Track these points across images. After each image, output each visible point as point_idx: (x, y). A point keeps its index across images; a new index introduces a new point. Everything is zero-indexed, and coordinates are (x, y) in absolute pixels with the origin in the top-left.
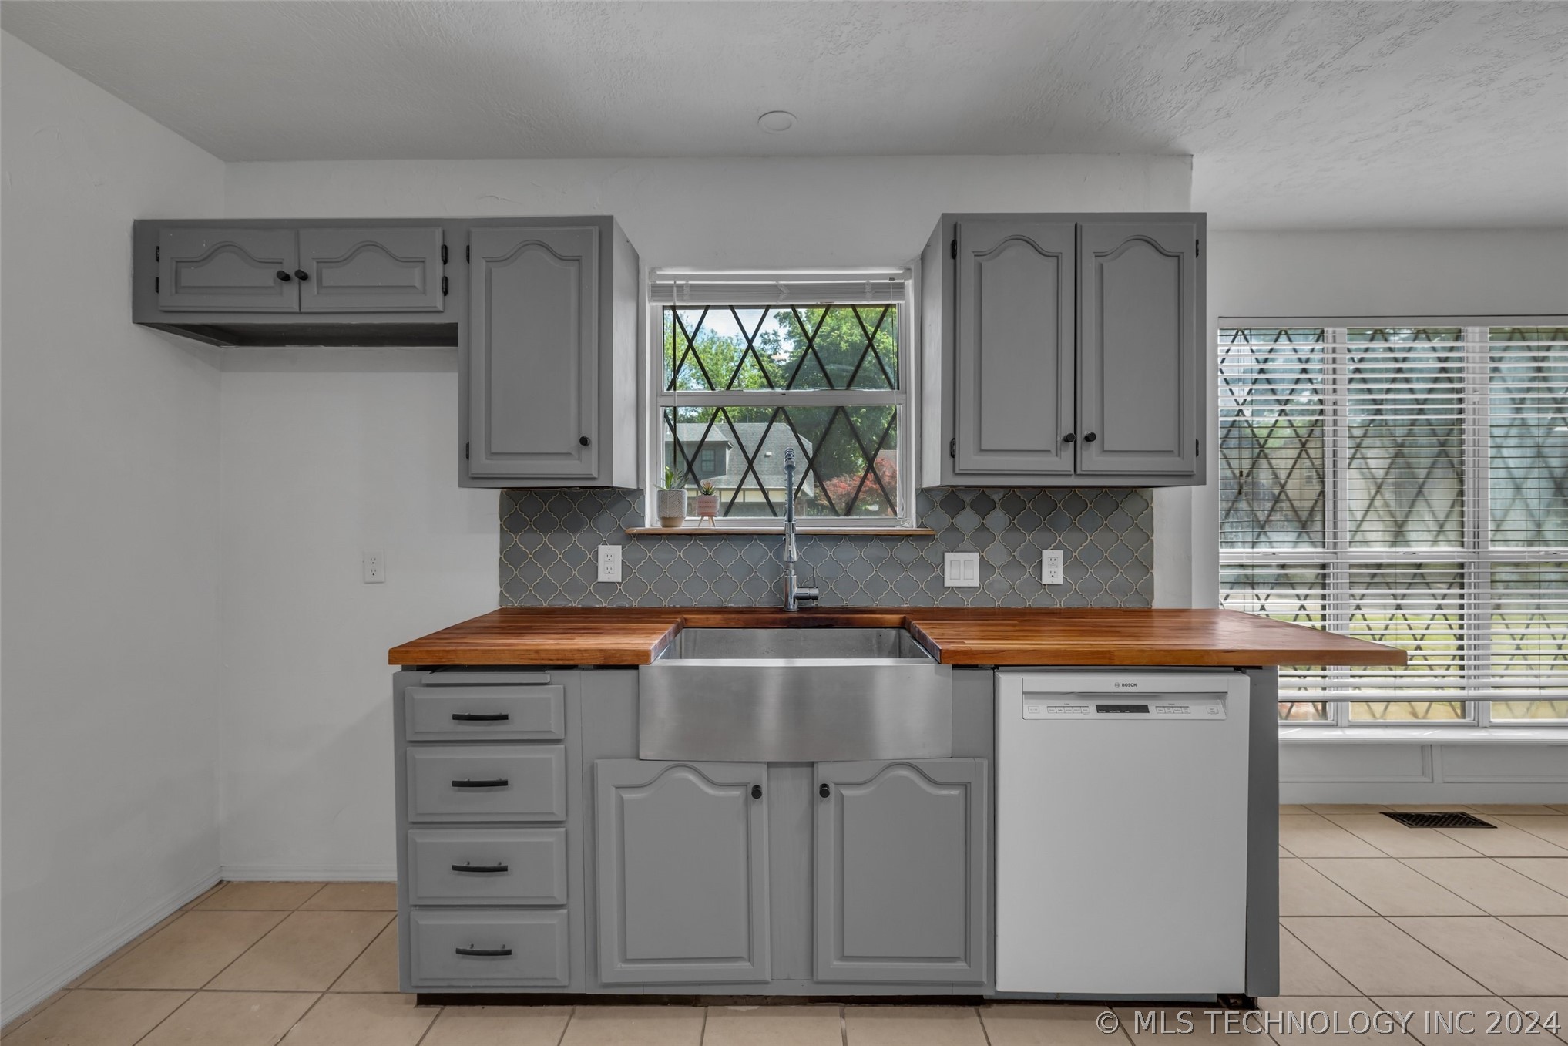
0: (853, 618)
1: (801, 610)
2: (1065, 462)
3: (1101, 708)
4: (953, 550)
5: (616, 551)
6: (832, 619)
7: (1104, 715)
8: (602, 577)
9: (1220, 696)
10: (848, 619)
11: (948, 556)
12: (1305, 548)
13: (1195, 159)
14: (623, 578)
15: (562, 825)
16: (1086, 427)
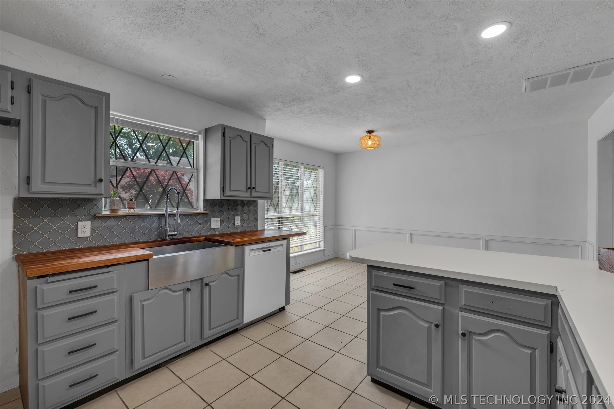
0: (190, 240)
1: (171, 239)
2: (247, 194)
3: (263, 251)
4: (213, 218)
5: (88, 224)
6: (184, 241)
7: (264, 253)
8: (80, 235)
9: (282, 245)
10: (189, 240)
11: (212, 219)
12: (276, 214)
13: (266, 121)
14: (92, 235)
15: (116, 322)
16: (253, 186)
